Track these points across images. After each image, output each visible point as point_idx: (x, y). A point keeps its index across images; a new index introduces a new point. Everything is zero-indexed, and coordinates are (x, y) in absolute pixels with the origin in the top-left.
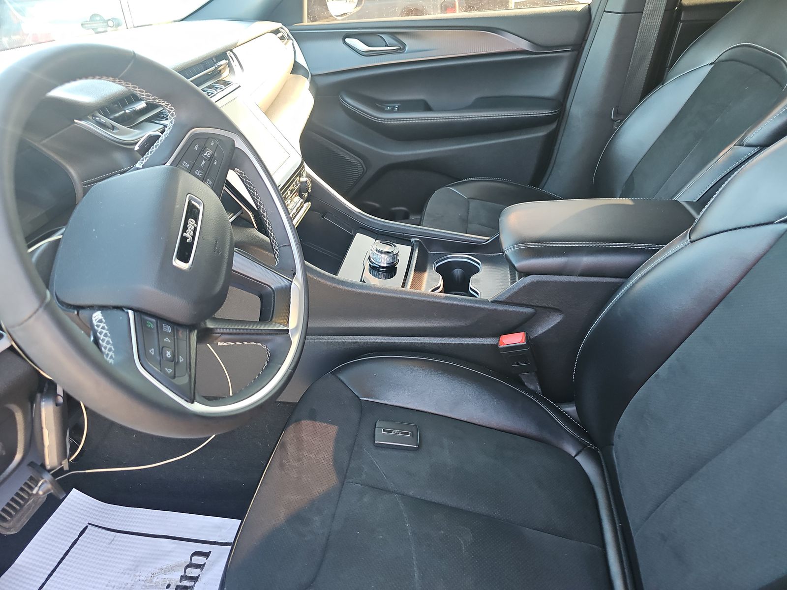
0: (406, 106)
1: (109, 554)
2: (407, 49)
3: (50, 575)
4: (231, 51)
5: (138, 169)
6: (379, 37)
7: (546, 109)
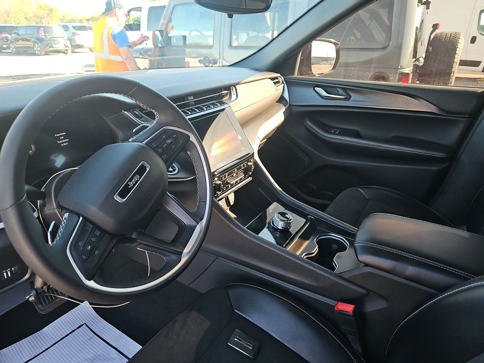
0: (344, 132)
1: (85, 346)
2: (351, 99)
3: (54, 344)
4: (235, 86)
5: (129, 142)
6: (337, 90)
7: (442, 153)
